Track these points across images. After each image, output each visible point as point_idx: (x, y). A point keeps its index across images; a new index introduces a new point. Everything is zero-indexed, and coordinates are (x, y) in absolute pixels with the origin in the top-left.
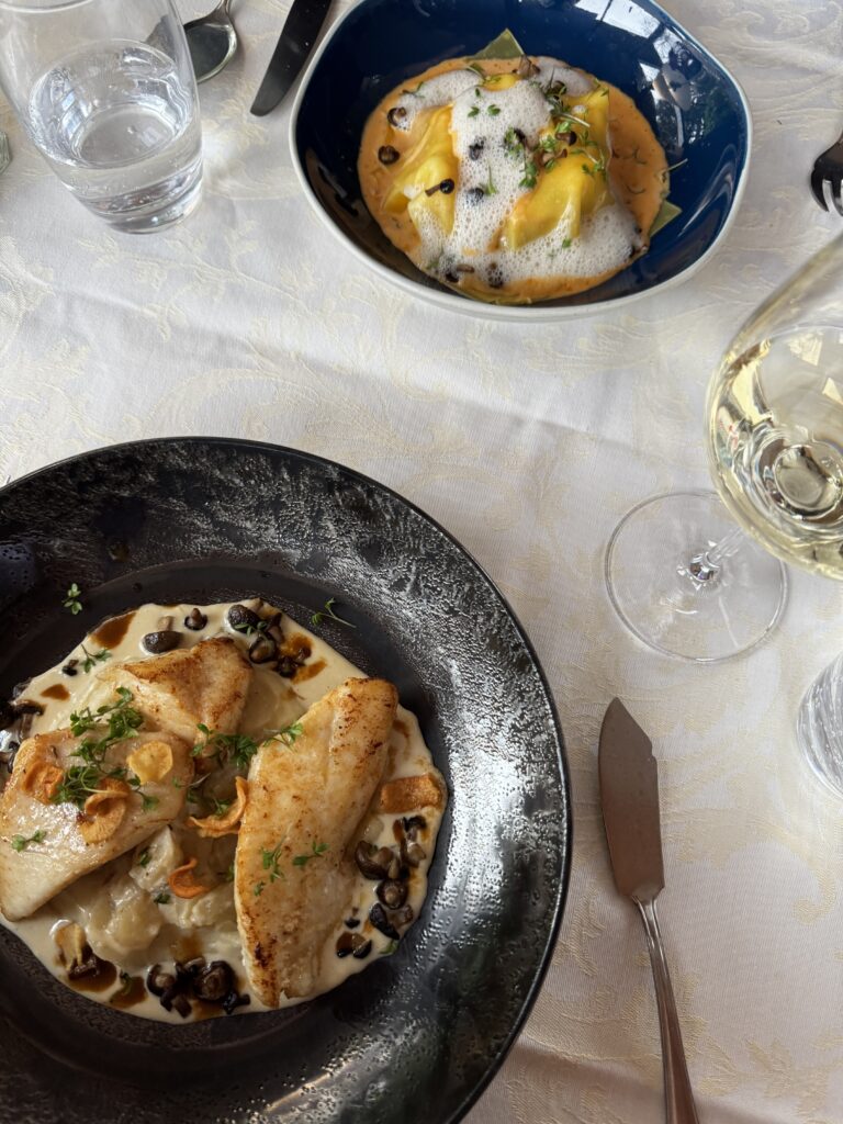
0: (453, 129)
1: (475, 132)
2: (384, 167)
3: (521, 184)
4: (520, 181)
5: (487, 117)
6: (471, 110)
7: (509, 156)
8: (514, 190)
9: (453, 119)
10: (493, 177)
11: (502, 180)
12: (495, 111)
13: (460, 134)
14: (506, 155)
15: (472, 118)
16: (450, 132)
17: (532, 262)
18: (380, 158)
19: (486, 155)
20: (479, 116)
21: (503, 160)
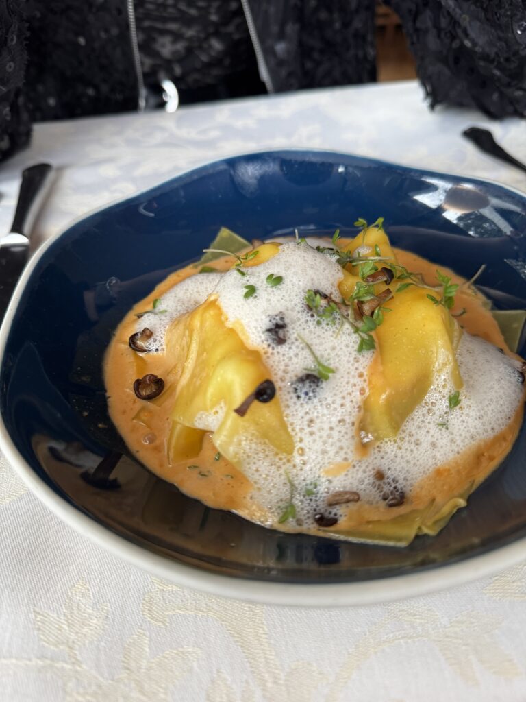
0: (232, 319)
1: (264, 312)
2: (149, 405)
3: (360, 350)
4: (356, 347)
5: (269, 290)
6: (245, 290)
7: (324, 324)
8: (356, 360)
9: (224, 310)
10: (318, 354)
11: (333, 354)
12: (277, 280)
13: (245, 322)
14: (319, 323)
15: (251, 299)
16: (229, 324)
17: (425, 445)
18: (139, 396)
19: (292, 333)
20: (259, 292)
21: (318, 331)
